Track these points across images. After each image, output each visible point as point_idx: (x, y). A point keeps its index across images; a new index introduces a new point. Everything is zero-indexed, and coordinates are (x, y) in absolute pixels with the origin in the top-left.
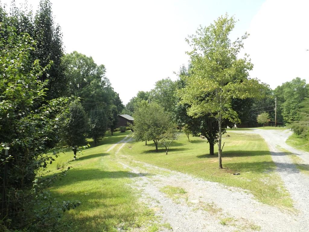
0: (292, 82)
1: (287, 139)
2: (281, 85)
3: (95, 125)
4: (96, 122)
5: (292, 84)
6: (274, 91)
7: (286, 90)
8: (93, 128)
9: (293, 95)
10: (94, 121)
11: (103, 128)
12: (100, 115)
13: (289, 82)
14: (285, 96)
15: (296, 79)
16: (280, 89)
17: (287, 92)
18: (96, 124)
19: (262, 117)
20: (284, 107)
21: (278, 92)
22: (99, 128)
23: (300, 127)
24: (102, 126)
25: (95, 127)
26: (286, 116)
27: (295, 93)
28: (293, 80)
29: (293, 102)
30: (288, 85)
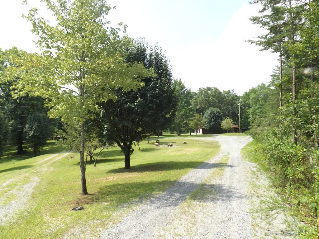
0: (257, 88)
1: (245, 146)
2: (248, 91)
3: (32, 133)
4: (34, 129)
5: (257, 89)
6: (242, 97)
7: (252, 96)
8: (30, 135)
9: (258, 101)
10: (32, 127)
11: (43, 135)
12: (40, 120)
13: (254, 87)
14: (251, 102)
15: (261, 85)
16: (247, 95)
17: (253, 98)
18: (34, 131)
19: (226, 123)
20: (250, 113)
21: (245, 97)
22: (38, 135)
23: (258, 132)
24: (41, 133)
25: (33, 134)
26: (252, 122)
27: (260, 99)
28: (258, 86)
29: (259, 108)
30: (254, 91)
